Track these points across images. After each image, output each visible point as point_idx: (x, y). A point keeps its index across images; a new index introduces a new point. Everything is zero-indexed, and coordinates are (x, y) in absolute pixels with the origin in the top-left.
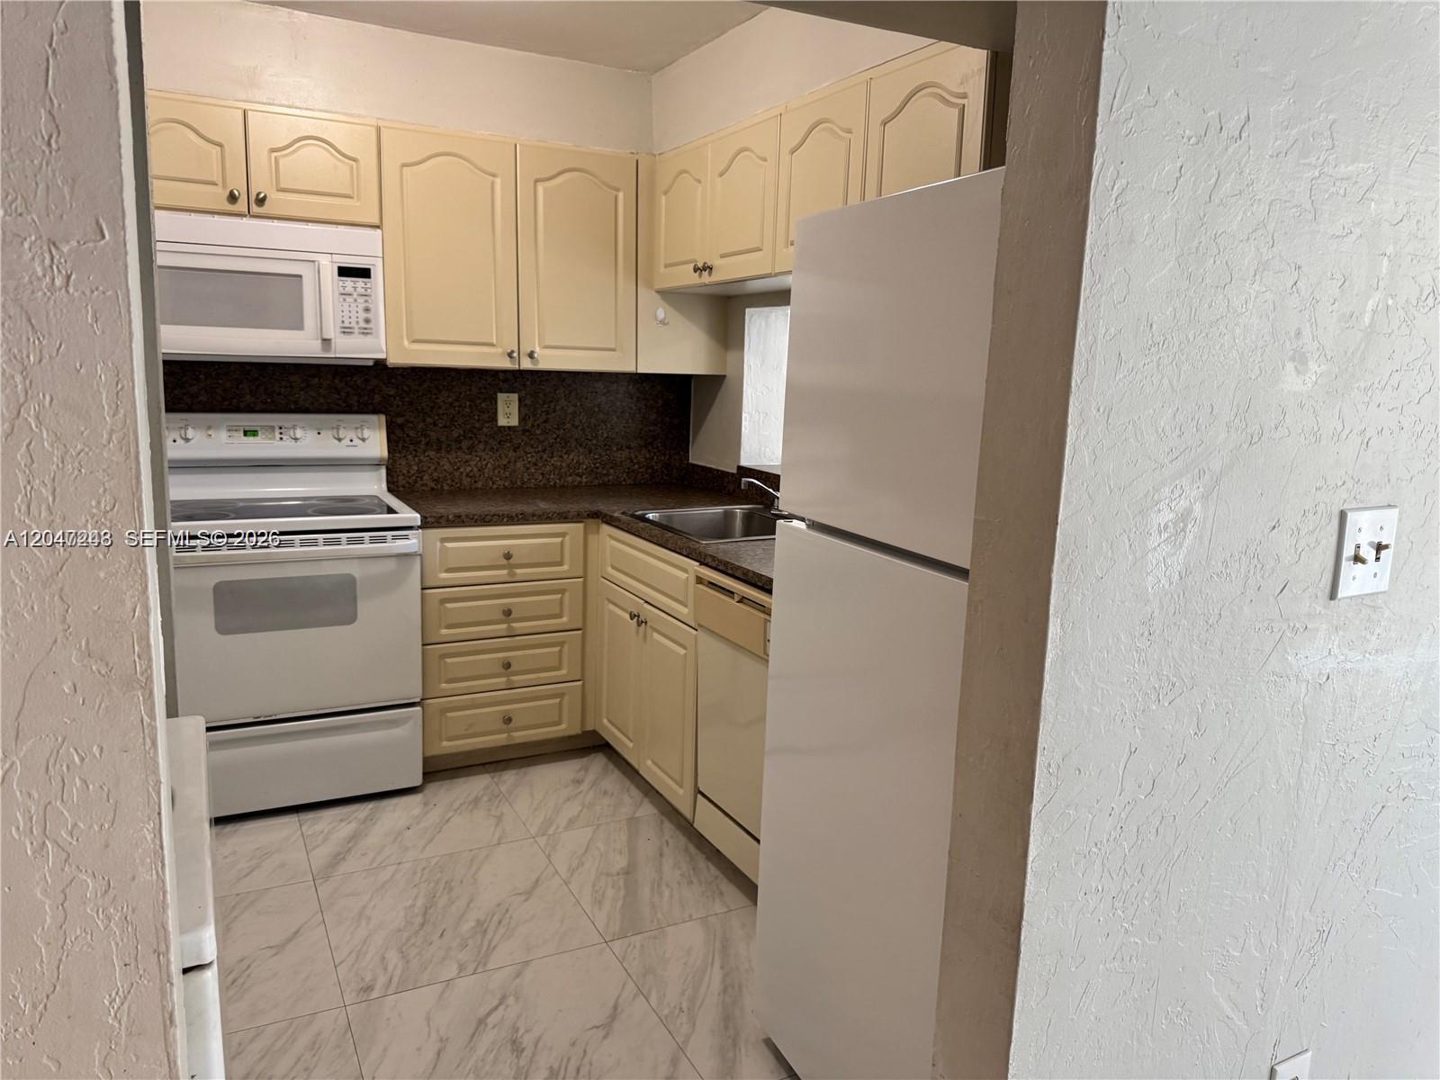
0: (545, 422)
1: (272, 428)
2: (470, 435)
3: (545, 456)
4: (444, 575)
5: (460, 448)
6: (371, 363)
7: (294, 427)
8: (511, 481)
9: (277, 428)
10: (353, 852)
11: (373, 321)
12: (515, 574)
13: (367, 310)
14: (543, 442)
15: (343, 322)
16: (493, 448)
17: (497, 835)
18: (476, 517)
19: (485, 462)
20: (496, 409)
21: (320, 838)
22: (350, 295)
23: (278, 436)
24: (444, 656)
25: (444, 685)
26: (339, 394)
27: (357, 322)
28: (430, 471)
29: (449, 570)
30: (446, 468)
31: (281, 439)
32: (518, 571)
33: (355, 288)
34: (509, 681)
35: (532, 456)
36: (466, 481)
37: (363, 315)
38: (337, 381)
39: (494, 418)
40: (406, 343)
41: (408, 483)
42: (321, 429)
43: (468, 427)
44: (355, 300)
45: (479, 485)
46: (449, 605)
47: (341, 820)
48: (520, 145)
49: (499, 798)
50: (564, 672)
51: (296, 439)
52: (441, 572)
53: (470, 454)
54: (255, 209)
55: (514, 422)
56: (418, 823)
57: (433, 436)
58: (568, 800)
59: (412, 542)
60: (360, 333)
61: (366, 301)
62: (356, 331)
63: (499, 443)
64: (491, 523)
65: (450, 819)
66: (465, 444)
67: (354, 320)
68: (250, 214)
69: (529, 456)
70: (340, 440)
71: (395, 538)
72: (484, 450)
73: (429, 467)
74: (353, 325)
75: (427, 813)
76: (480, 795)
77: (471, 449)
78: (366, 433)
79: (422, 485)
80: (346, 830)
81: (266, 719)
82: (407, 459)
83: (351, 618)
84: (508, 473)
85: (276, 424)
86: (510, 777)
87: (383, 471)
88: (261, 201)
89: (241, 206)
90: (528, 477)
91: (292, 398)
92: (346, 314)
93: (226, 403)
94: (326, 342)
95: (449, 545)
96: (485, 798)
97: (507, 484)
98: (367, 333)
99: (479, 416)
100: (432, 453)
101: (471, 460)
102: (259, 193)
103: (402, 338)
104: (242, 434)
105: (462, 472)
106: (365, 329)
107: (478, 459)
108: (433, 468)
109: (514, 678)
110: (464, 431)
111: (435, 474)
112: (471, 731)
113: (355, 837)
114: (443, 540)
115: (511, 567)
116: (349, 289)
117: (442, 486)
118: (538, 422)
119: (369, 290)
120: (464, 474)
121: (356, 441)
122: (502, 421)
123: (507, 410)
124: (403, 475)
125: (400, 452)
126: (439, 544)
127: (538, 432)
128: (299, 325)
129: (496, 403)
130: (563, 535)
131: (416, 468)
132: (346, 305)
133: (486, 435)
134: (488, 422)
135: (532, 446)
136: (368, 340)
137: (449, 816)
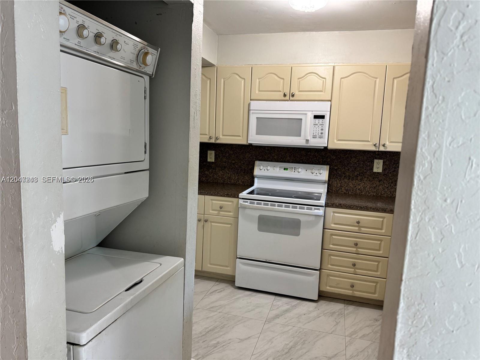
0: (394, 171)
1: (292, 168)
2: (361, 174)
3: (392, 185)
4: (333, 225)
5: (357, 179)
6: (323, 148)
7: (299, 168)
8: (376, 193)
9: (294, 168)
10: (283, 316)
11: (324, 134)
12: (361, 230)
13: (322, 130)
14: (392, 179)
15: (314, 134)
16: (370, 180)
17: (333, 329)
18: (347, 206)
19: (366, 185)
20: (373, 165)
21: (276, 307)
22: (317, 125)
23: (294, 170)
24: (330, 255)
25: (329, 266)
26: (316, 158)
27: (318, 134)
28: (344, 187)
29: (335, 224)
30: (351, 186)
31: (294, 172)
32: (363, 229)
33: (319, 122)
34: (355, 271)
35: (386, 185)
36: (358, 191)
37: (320, 131)
38: (316, 154)
39: (372, 169)
40: (335, 141)
41: (336, 190)
42: (307, 169)
43: (361, 171)
44: (318, 126)
45: (363, 193)
46: (334, 237)
47: (286, 303)
48: (388, 65)
49: (342, 316)
50: (379, 273)
51: (299, 172)
52: (332, 224)
53: (361, 182)
54: (291, 98)
55: (380, 170)
56: (309, 314)
57: (347, 174)
58: (368, 326)
59: (321, 212)
60: (319, 138)
61: (322, 127)
62: (318, 137)
63: (373, 178)
64: (353, 209)
65: (320, 316)
66: (359, 178)
67: (317, 133)
68: (290, 100)
69: (385, 184)
70: (312, 173)
71: (315, 209)
72: (367, 181)
73: (345, 185)
74: (317, 135)
75: (314, 311)
76: (336, 311)
77: (361, 180)
78: (321, 171)
79: (341, 191)
80: (286, 307)
81: (269, 261)
82: (337, 182)
83: (298, 234)
84: (375, 190)
85: (294, 167)
86: (351, 308)
87: (326, 185)
88: (293, 96)
89: (287, 98)
90: (384, 192)
91: (301, 159)
92: (315, 131)
93: (282, 159)
94: (307, 141)
95: (336, 214)
96: (337, 314)
97: (374, 194)
98: (321, 138)
99: (366, 168)
100: (346, 180)
101: (361, 184)
102: (292, 93)
103: (334, 139)
104: (283, 169)
105: (357, 188)
106: (321, 136)
107: (364, 184)
108: (346, 185)
109: (357, 270)
110: (359, 173)
111: (346, 188)
112: (337, 286)
113: (287, 311)
114: (334, 212)
115: (360, 227)
116: (317, 123)
117: (349, 192)
118: (390, 171)
119: (323, 123)
120: (358, 189)
121: (318, 174)
122: (375, 170)
123: (378, 166)
124: (335, 187)
125: (335, 179)
126: (332, 214)
127: (390, 175)
128: (299, 135)
129: (373, 163)
130: (384, 218)
131: (340, 185)
132: (315, 128)
133: (368, 175)
134: (369, 170)
135: (387, 180)
136: (321, 140)
137: (321, 315)
